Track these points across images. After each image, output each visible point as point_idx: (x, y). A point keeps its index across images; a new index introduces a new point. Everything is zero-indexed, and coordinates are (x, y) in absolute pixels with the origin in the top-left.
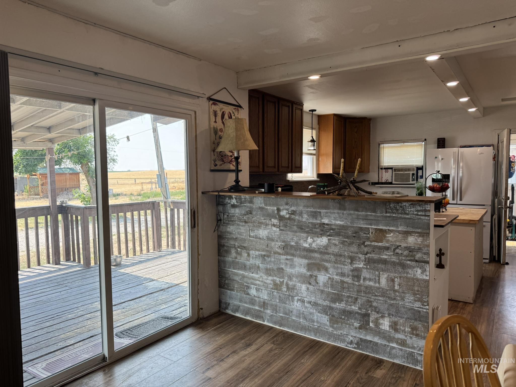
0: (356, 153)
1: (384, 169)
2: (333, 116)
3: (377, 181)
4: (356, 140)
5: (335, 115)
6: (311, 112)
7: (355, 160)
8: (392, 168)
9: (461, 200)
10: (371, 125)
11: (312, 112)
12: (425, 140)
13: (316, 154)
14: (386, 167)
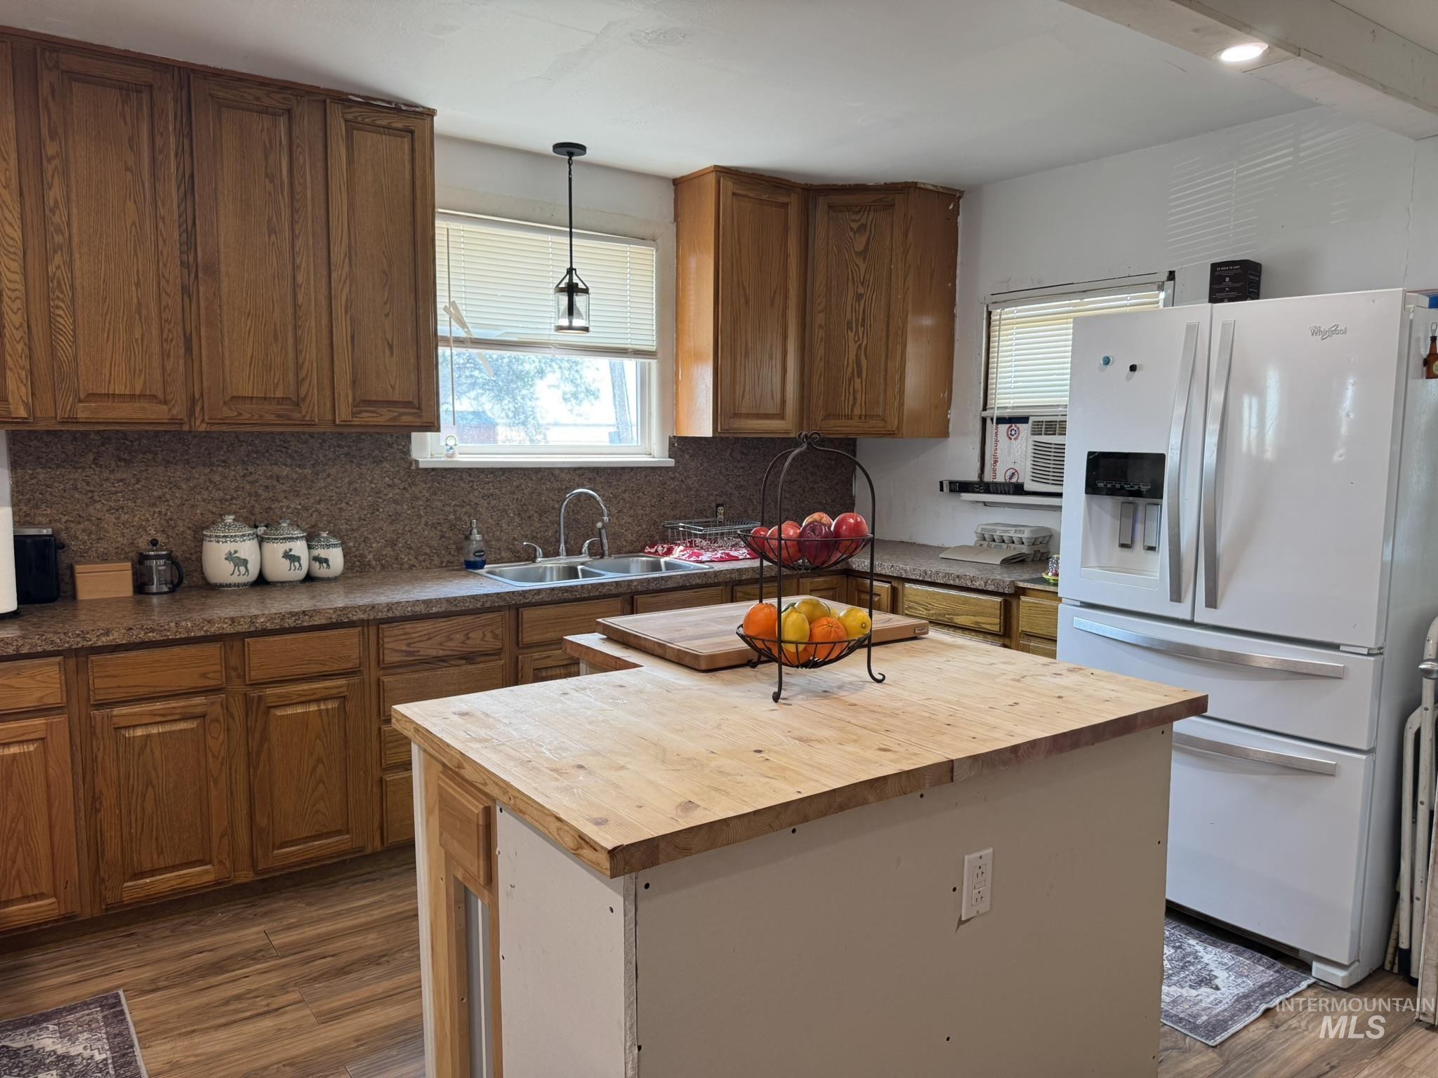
0: (860, 347)
1: (1001, 420)
2: (712, 179)
3: (973, 477)
4: (861, 290)
5: (723, 172)
6: (568, 157)
7: (858, 381)
8: (1024, 420)
9: (1212, 602)
10: (960, 219)
11: (571, 154)
12: (1172, 276)
13: (659, 355)
14: (1007, 413)
